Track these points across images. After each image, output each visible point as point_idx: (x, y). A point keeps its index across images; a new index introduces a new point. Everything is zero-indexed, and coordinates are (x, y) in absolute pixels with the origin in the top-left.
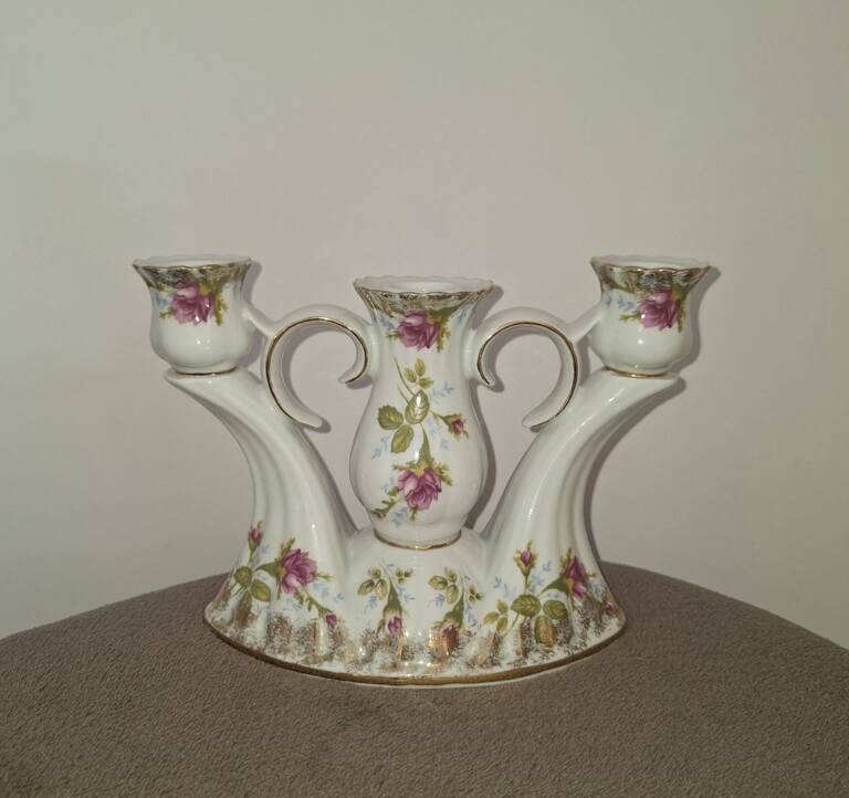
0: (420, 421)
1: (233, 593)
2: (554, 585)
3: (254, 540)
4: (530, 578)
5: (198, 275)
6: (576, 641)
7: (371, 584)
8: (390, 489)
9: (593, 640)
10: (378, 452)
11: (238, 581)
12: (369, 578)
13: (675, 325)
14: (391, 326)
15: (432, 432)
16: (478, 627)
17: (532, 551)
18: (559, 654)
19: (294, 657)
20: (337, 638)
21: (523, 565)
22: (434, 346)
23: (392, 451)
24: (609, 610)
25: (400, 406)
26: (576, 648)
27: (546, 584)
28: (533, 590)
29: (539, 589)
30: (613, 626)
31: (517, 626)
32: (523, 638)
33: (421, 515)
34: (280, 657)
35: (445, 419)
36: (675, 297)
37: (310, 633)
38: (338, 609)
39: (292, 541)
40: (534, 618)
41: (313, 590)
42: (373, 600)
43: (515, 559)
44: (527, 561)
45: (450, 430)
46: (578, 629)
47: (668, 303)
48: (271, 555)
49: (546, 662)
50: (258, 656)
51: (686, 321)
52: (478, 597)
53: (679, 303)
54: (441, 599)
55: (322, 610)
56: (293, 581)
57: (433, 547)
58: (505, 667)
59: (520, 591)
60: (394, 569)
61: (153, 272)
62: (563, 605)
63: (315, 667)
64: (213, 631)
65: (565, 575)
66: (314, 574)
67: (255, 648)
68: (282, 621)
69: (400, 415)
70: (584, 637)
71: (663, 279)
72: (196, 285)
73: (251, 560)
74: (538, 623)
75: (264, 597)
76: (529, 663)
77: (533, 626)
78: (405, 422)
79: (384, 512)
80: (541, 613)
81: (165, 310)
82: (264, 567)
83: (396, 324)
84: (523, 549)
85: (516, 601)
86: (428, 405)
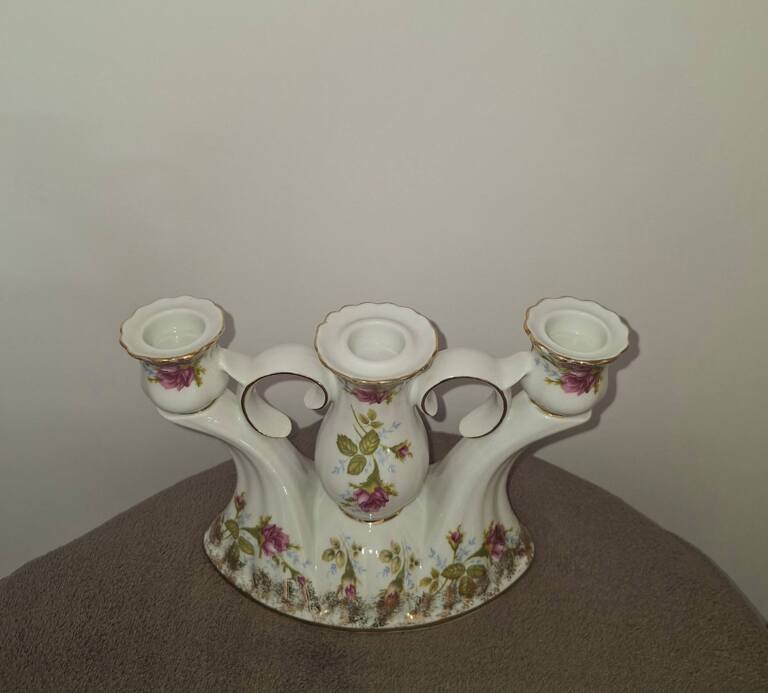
0: (372, 453)
2: (477, 554)
3: (239, 504)
4: (458, 551)
5: (178, 363)
6: (491, 588)
7: (332, 552)
8: (347, 497)
9: (505, 584)
10: (337, 470)
11: (228, 529)
12: (331, 547)
13: (592, 390)
14: (348, 388)
15: (382, 460)
16: (416, 587)
17: (461, 531)
18: (477, 602)
20: (307, 595)
21: (453, 543)
22: (384, 402)
23: (349, 472)
24: (520, 552)
25: (356, 440)
26: (491, 594)
27: (473, 552)
28: (460, 560)
29: (465, 558)
30: (522, 565)
31: (445, 588)
32: (450, 596)
34: (263, 601)
35: (393, 449)
36: (593, 372)
38: (306, 573)
39: (269, 517)
40: (460, 579)
41: (286, 557)
42: (334, 567)
43: (448, 537)
44: (456, 539)
45: (397, 456)
46: (493, 578)
47: (587, 376)
48: (253, 522)
49: (466, 609)
50: (247, 596)
51: (602, 385)
52: (416, 563)
53: (596, 375)
54: (387, 570)
55: (294, 573)
56: (271, 547)
58: (434, 618)
59: (450, 561)
60: (351, 542)
62: (482, 566)
63: (290, 613)
64: (211, 562)
65: (487, 543)
66: (288, 546)
67: (244, 590)
68: (264, 575)
69: (354, 446)
70: (498, 583)
73: (237, 518)
74: (463, 582)
75: (249, 551)
76: (454, 613)
77: (458, 585)
78: (359, 452)
80: (466, 574)
81: (152, 377)
82: (248, 530)
83: (353, 389)
84: (454, 530)
85: (446, 570)
86: (378, 440)
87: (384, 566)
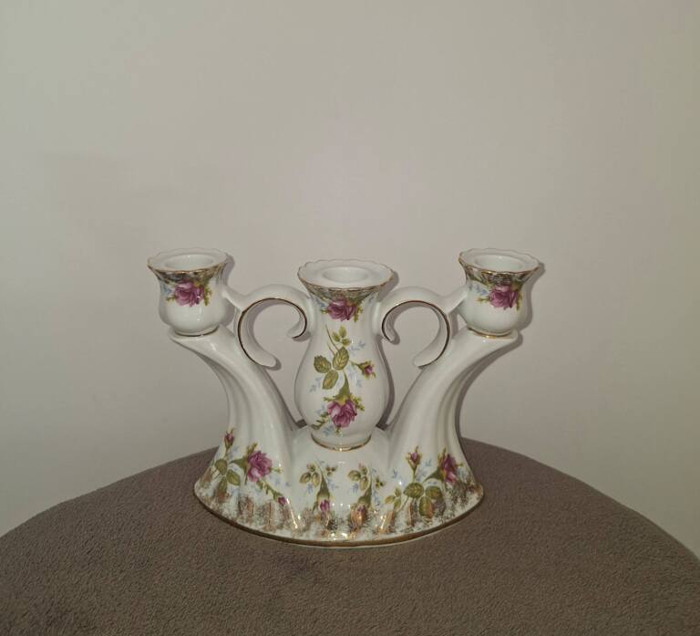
0: (343, 368)
1: (214, 476)
2: (433, 476)
3: (229, 441)
4: (417, 471)
5: (193, 276)
6: (448, 512)
7: (309, 475)
8: (322, 413)
9: (460, 511)
10: (314, 388)
11: (217, 468)
12: (307, 471)
13: (515, 306)
14: (323, 305)
15: (350, 375)
17: (419, 453)
18: (436, 523)
19: (256, 526)
20: (286, 514)
21: (412, 462)
22: (352, 318)
23: (324, 387)
24: (472, 489)
25: (329, 357)
26: (448, 518)
27: (428, 475)
28: (419, 480)
29: (423, 479)
30: (473, 499)
31: (407, 505)
32: (412, 514)
33: (342, 430)
34: (247, 525)
35: (360, 366)
36: (514, 288)
37: (265, 510)
38: (286, 493)
39: (255, 445)
40: (419, 499)
41: (270, 480)
42: (310, 487)
43: (407, 459)
44: (415, 460)
45: (363, 372)
46: (449, 503)
47: (509, 292)
48: (240, 453)
49: (427, 529)
50: (232, 523)
51: (522, 303)
52: (381, 484)
53: (517, 292)
54: (356, 487)
55: (275, 494)
56: (256, 473)
57: (352, 449)
58: (399, 534)
59: (410, 480)
60: (324, 465)
61: (163, 273)
62: (439, 489)
63: (271, 533)
64: (200, 502)
65: (441, 468)
66: (270, 469)
67: (230, 518)
68: (248, 500)
69: (329, 363)
70: (453, 509)
71: (506, 279)
72: (191, 281)
73: (226, 455)
74: (422, 501)
75: (236, 482)
76: (416, 530)
77: (418, 504)
78: (332, 368)
79: (318, 427)
80: (424, 495)
81: (170, 296)
82: (235, 462)
83: (327, 305)
84: (413, 452)
85: (408, 488)
86: (348, 357)
87: (353, 483)
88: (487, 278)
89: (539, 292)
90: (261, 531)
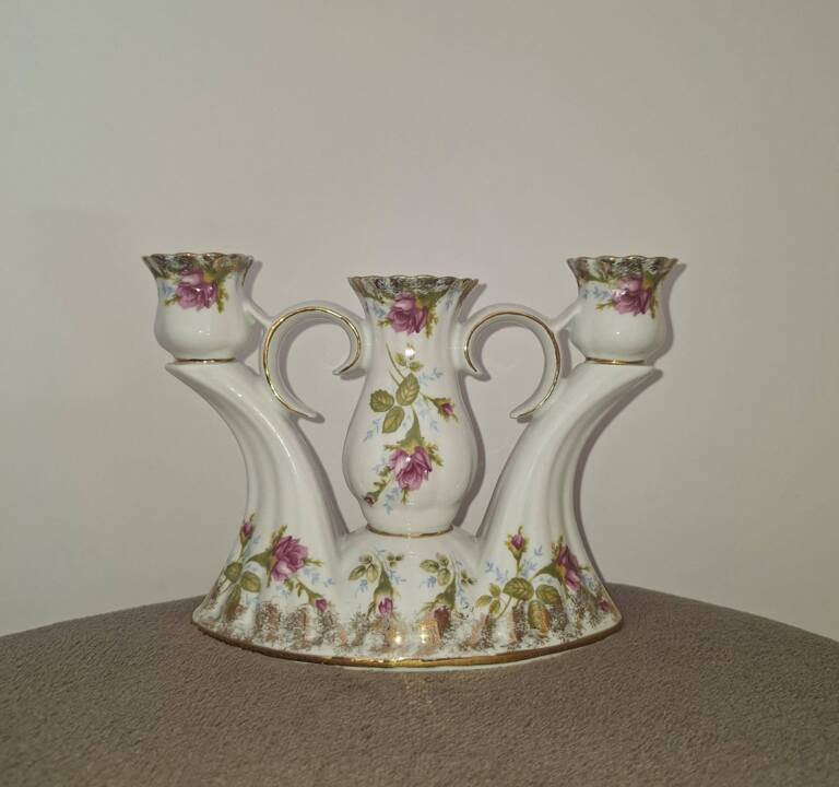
0: (410, 403)
2: (545, 570)
3: (246, 535)
4: (522, 562)
5: (202, 262)
6: (571, 629)
7: (362, 569)
8: (382, 469)
9: (589, 630)
10: (370, 434)
11: (228, 577)
12: (360, 564)
13: (648, 312)
14: (383, 312)
15: (422, 413)
16: (470, 609)
17: (523, 536)
18: (554, 640)
19: (282, 644)
20: (327, 623)
21: (515, 549)
22: (423, 330)
23: (384, 431)
24: (604, 606)
25: (391, 389)
26: (572, 636)
27: (539, 568)
28: (525, 574)
29: (531, 574)
30: (608, 621)
31: (509, 609)
32: (516, 621)
33: (412, 495)
34: (268, 645)
35: (435, 402)
36: (646, 285)
37: (300, 618)
38: (328, 594)
39: (284, 529)
40: (527, 602)
41: (303, 576)
42: (364, 583)
43: (507, 543)
44: (518, 545)
45: (439, 411)
46: (573, 618)
47: (639, 290)
48: (262, 544)
49: (540, 646)
50: (246, 646)
51: (658, 310)
52: (470, 582)
53: (650, 292)
54: (432, 580)
55: (312, 595)
56: (284, 568)
57: (424, 535)
58: (498, 650)
59: (512, 574)
60: (386, 555)
61: (160, 259)
62: (555, 590)
63: (304, 652)
64: (200, 629)
65: (557, 561)
66: (305, 561)
67: (242, 639)
68: (271, 608)
69: (391, 397)
70: (579, 626)
71: (633, 265)
72: (200, 272)
73: (242, 555)
74: (532, 608)
75: (254, 588)
76: (524, 647)
77: (526, 609)
78: (396, 404)
79: (376, 494)
80: (534, 597)
81: (170, 297)
82: (255, 559)
83: (387, 309)
84: (514, 533)
85: (508, 584)
86: (418, 387)
87: (428, 575)
88: (608, 268)
89: (680, 296)
90: (288, 650)
